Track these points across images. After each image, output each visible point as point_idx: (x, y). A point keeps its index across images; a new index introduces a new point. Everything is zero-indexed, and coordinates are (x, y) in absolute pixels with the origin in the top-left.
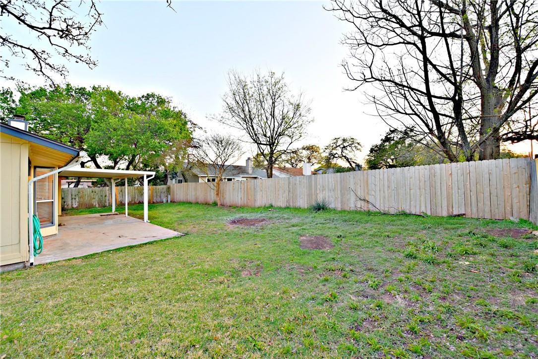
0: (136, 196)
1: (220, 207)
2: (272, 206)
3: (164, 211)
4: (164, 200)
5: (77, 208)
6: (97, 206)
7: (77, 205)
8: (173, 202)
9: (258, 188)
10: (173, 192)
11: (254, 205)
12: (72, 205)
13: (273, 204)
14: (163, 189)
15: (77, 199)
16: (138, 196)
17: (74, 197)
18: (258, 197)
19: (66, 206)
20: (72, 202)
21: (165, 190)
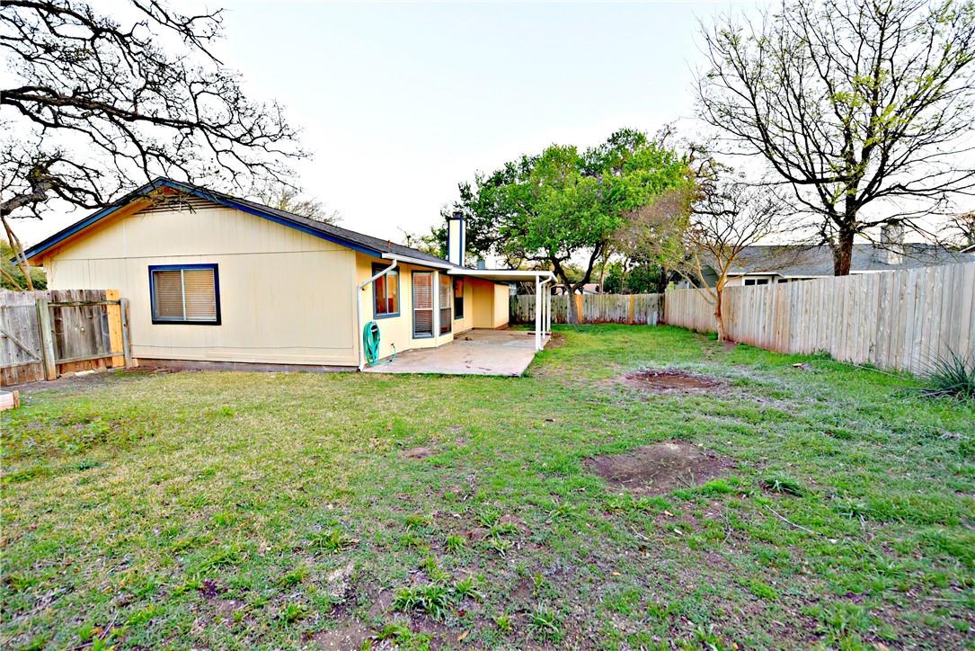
0: (607, 310)
2: (828, 356)
4: (648, 319)
9: (800, 306)
11: (789, 350)
12: (527, 317)
13: (834, 353)
14: (651, 299)
17: (531, 307)
18: (799, 329)
20: (529, 314)
21: (655, 302)
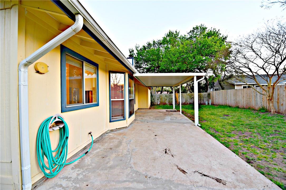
0: (188, 99)
1: (274, 114)
3: (210, 112)
4: (206, 103)
5: (159, 105)
6: (168, 104)
7: (159, 103)
8: (213, 104)
10: (213, 97)
12: (157, 103)
14: (205, 95)
15: (159, 100)
16: (189, 99)
17: (158, 99)
19: (155, 103)
20: (157, 101)
21: (206, 96)
